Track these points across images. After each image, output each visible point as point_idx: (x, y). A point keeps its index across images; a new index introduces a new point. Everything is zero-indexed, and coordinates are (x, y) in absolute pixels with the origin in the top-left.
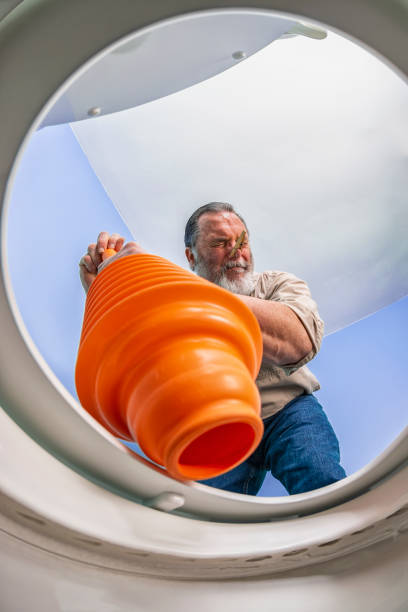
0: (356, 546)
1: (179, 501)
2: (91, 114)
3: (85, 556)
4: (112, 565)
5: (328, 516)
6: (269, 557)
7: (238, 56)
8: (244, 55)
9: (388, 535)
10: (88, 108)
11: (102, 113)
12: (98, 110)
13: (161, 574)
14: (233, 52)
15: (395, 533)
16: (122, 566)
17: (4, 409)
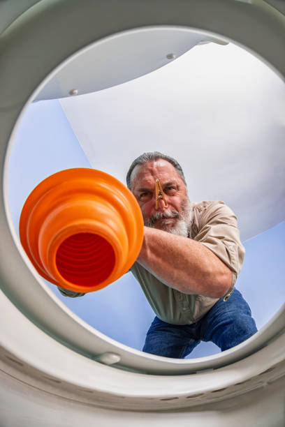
0: (238, 392)
1: (116, 359)
2: (72, 93)
3: (49, 389)
4: (68, 396)
5: (220, 373)
6: (176, 398)
7: (170, 57)
8: (174, 56)
9: (259, 386)
10: (70, 90)
11: (79, 94)
12: (76, 91)
13: (100, 404)
14: (167, 54)
15: (265, 384)
16: (74, 397)
17: (3, 290)
